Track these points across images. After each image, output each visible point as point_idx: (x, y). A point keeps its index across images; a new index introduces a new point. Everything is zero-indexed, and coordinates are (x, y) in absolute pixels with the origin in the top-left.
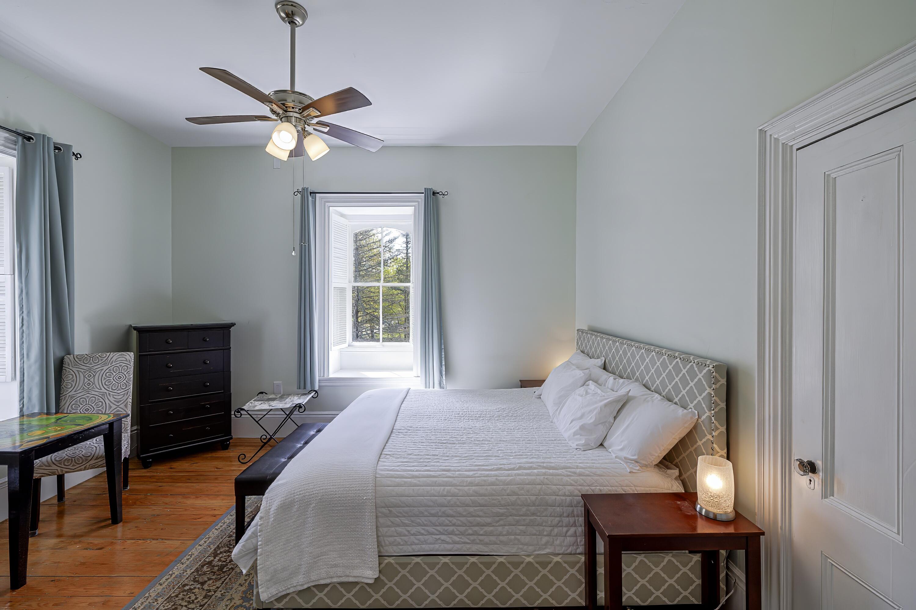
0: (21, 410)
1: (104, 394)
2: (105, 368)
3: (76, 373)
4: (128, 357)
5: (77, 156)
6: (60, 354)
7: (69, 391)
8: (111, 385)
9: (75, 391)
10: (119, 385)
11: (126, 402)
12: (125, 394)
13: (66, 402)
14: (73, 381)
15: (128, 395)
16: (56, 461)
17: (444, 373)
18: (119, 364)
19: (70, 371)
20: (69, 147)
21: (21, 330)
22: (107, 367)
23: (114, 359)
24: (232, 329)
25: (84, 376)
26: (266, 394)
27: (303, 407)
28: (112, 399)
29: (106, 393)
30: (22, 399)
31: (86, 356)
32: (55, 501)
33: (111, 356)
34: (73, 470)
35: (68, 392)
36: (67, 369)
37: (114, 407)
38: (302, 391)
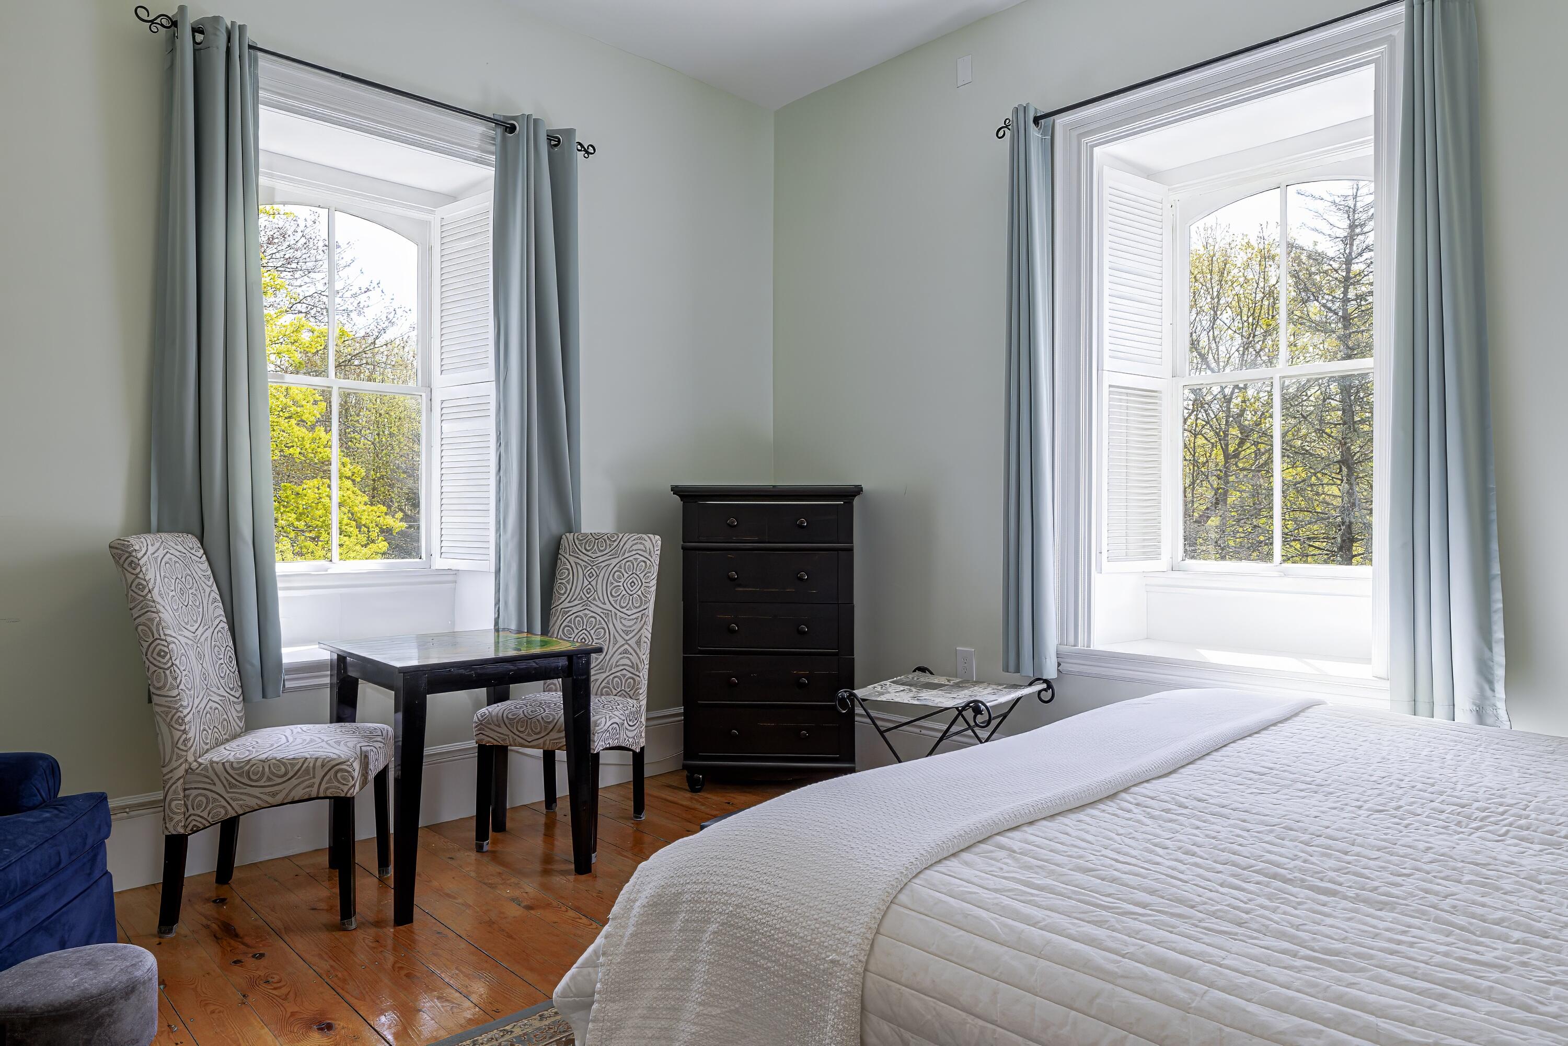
0: (496, 623)
1: (608, 613)
2: (615, 561)
3: (573, 564)
4: (648, 544)
5: (588, 151)
6: (555, 527)
7: (563, 602)
8: (619, 597)
9: (569, 602)
10: (631, 597)
11: (637, 637)
12: (637, 619)
13: (557, 619)
14: (568, 582)
15: (643, 620)
16: (507, 717)
17: (1500, 672)
18: (634, 557)
19: (567, 560)
20: (570, 132)
21: (498, 477)
22: (617, 560)
23: (630, 543)
24: (856, 501)
25: (584, 575)
26: (931, 673)
27: (985, 712)
28: (619, 626)
29: (611, 611)
30: (497, 602)
31: (590, 537)
32: (543, 808)
33: (625, 539)
34: (527, 743)
35: (560, 601)
36: (563, 558)
37: (621, 642)
38: (1014, 678)
